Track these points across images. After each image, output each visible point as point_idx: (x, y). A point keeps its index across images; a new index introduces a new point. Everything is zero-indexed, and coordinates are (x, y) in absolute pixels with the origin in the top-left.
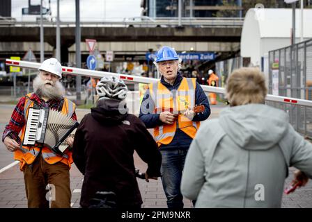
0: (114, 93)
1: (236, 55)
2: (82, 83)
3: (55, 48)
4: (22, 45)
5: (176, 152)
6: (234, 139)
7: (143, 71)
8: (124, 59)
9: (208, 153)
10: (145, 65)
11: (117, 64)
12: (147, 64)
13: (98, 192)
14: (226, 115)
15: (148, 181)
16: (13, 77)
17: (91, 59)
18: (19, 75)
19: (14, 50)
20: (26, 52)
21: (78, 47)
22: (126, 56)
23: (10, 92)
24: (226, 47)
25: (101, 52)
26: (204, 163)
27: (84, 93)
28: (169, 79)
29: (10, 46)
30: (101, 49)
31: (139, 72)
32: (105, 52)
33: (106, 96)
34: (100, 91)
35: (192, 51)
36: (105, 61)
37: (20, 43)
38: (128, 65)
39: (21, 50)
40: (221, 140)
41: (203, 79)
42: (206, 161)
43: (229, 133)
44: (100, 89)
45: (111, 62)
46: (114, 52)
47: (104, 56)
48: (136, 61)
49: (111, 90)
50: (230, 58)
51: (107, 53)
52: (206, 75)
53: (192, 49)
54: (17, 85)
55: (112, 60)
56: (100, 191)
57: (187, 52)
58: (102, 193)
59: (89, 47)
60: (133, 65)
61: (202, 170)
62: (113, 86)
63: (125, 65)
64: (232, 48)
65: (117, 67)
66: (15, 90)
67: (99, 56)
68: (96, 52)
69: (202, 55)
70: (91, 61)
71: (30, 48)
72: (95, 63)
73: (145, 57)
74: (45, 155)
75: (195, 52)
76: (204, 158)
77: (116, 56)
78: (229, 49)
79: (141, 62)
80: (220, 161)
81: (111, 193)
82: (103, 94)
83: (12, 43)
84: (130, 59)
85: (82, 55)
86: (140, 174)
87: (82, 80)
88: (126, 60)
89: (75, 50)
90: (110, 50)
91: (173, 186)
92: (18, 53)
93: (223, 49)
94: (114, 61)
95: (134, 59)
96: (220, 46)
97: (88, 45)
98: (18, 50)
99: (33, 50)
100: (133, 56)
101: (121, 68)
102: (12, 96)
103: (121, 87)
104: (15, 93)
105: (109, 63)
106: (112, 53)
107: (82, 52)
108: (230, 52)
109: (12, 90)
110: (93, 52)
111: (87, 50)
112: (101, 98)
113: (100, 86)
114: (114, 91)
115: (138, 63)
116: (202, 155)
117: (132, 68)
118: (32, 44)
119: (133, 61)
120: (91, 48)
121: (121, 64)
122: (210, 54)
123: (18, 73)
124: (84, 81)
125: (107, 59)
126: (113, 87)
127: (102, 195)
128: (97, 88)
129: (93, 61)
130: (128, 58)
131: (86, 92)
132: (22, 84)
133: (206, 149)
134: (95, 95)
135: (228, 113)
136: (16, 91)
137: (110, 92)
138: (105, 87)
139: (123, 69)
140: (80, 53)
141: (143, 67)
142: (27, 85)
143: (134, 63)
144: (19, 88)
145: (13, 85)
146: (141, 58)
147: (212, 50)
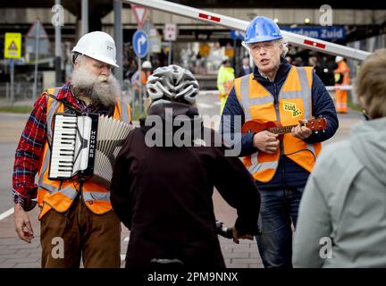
0: (177, 92)
1: (381, 31)
2: (125, 77)
3: (79, 18)
4: (25, 14)
5: (280, 194)
6: (377, 175)
7: (225, 58)
8: (193, 37)
9: (336, 201)
10: (229, 47)
11: (181, 45)
12: (232, 45)
13: (154, 260)
14: (362, 134)
15: (238, 242)
16: (9, 67)
17: (139, 36)
18: (19, 63)
19: (10, 21)
20: (30, 25)
21: (118, 17)
22: (198, 32)
23: (5, 91)
24: (365, 18)
25: (156, 25)
26: (329, 216)
27: (127, 94)
28: (266, 72)
29: (4, 14)
30: (156, 21)
31: (219, 59)
32: (163, 25)
33: (165, 97)
34: (153, 91)
35: (307, 24)
36: (163, 40)
37: (20, 10)
38: (201, 47)
39: (23, 22)
40: (357, 178)
41: (326, 70)
42: (332, 213)
43: (369, 166)
44: (154, 86)
45: (173, 42)
46: (178, 25)
47: (160, 32)
48: (214, 41)
49: (172, 87)
50: (370, 36)
51: (167, 26)
52: (330, 64)
53: (307, 21)
54: (15, 80)
55: (174, 38)
56: (158, 258)
57: (299, 25)
58: (160, 261)
59: (137, 18)
60: (210, 48)
61: (327, 228)
62: (175, 80)
63: (196, 47)
64: (373, 20)
65: (183, 51)
66: (12, 88)
67: (153, 32)
68: (148, 25)
69: (324, 31)
70: (139, 40)
71: (38, 19)
72: (146, 43)
73: (228, 33)
74: (87, 196)
75: (313, 25)
76: (329, 208)
77: (182, 32)
78: (369, 22)
79: (223, 42)
80: (357, 212)
81: (176, 260)
82: (159, 94)
83: (8, 10)
84: (205, 37)
85: (125, 31)
86: (225, 229)
87: (125, 72)
88: (197, 40)
89: (112, 21)
90: (171, 22)
91: (276, 248)
92: (17, 27)
93: (359, 21)
94: (178, 40)
95: (212, 37)
96: (354, 16)
97: (135, 14)
98: (19, 22)
99: (43, 21)
100: (209, 32)
101: (189, 52)
102: (7, 99)
103: (188, 82)
104: (12, 94)
105: (170, 44)
106: (174, 26)
107: (125, 25)
108: (370, 26)
109: (7, 88)
110: (144, 25)
111: (134, 21)
112: (156, 103)
113: (153, 82)
114: (176, 88)
115: (218, 44)
116: (326, 203)
117: (208, 52)
118: (40, 11)
119: (209, 40)
120: (140, 18)
121: (189, 45)
122: (338, 30)
123: (17, 60)
124: (127, 74)
125: (167, 38)
126: (174, 82)
127: (159, 264)
128: (149, 85)
129: (142, 40)
130: (200, 36)
131: (132, 93)
132: (24, 79)
133: (331, 195)
134: (145, 99)
135: (364, 131)
136: (15, 91)
137: (170, 91)
138: (161, 82)
139: (193, 53)
140: (122, 27)
141: (226, 50)
142: (32, 81)
143: (212, 45)
144: (19, 85)
145: (9, 80)
146: (222, 36)
147: (341, 23)
